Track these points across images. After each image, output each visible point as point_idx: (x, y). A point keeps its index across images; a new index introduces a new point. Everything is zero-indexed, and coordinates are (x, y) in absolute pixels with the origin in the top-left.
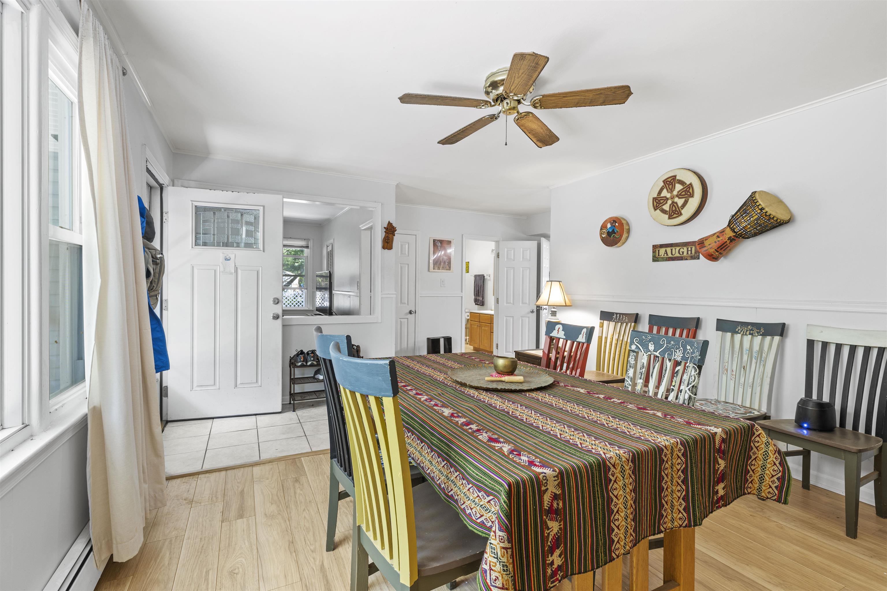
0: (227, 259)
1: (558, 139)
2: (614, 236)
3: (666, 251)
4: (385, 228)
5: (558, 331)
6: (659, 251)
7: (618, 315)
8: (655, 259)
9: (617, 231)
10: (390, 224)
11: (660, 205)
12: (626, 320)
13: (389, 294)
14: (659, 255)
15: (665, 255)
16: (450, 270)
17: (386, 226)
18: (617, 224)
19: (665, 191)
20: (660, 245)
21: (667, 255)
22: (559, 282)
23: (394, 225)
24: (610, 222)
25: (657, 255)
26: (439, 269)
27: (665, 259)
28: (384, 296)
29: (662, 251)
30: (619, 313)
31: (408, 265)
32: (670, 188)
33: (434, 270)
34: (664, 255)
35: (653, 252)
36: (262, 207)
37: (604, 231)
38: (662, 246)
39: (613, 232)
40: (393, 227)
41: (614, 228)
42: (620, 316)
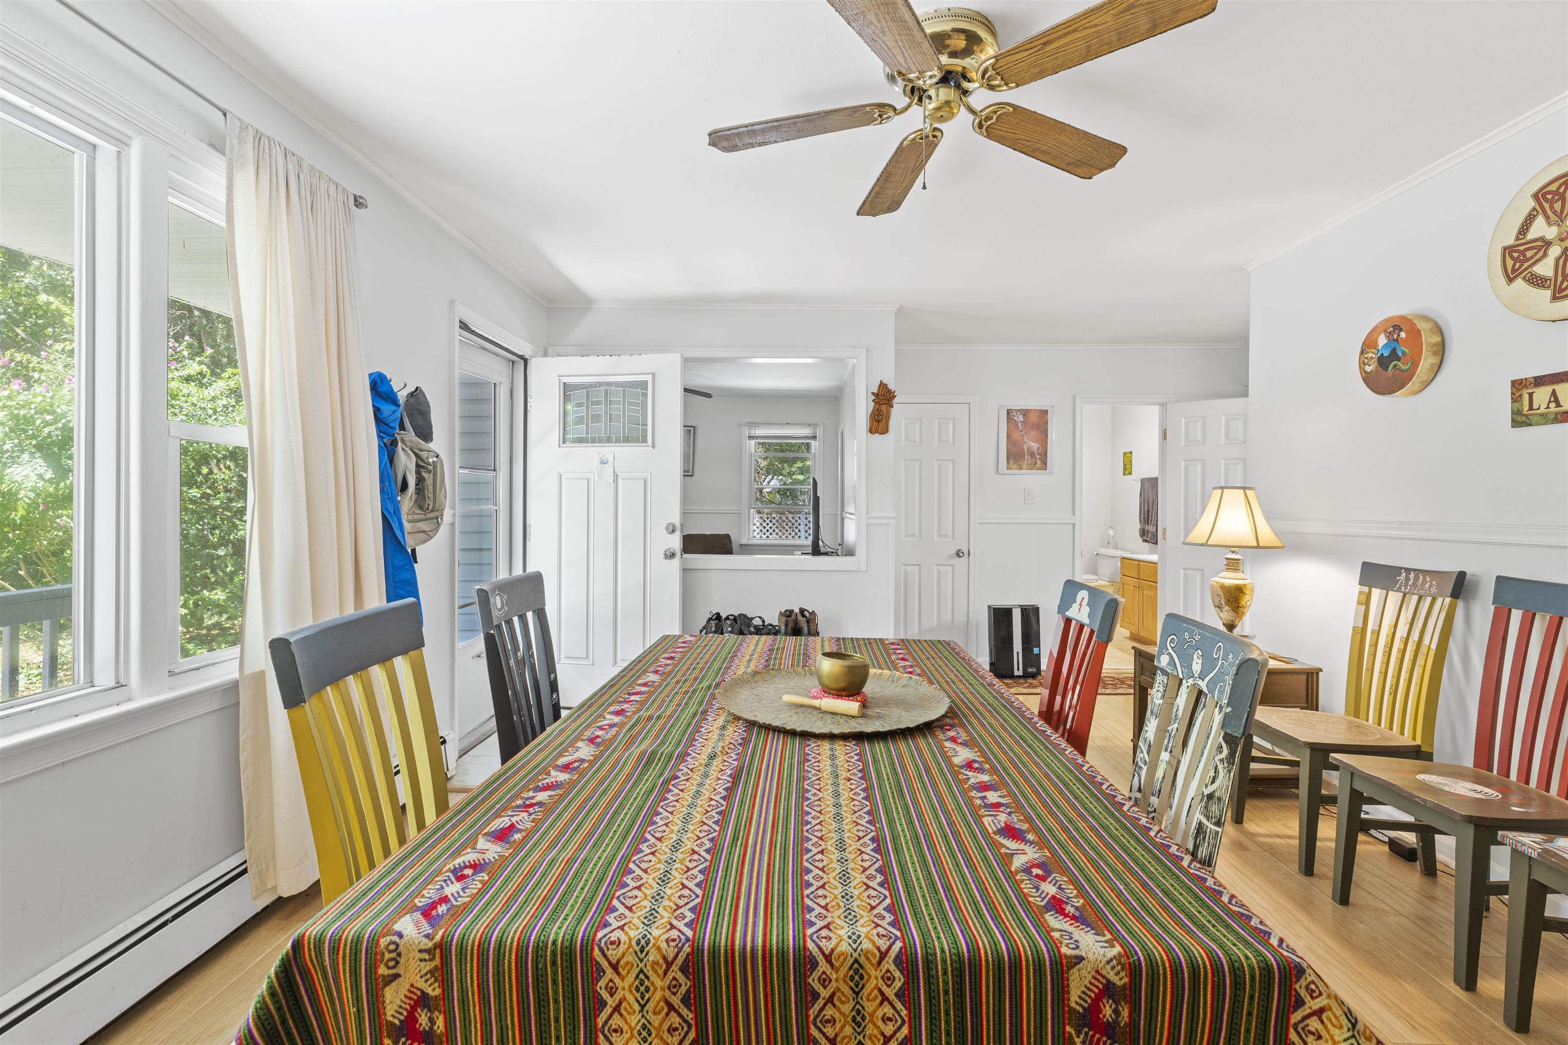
0: (603, 462)
1: (1123, 150)
2: (1395, 366)
3: (1554, 393)
4: (873, 393)
5: (1080, 605)
6: (1531, 395)
7: (1412, 576)
8: (1520, 420)
9: (1404, 353)
10: (883, 386)
11: (1526, 265)
12: (1433, 590)
13: (881, 518)
14: (1531, 408)
15: (1553, 405)
16: (1046, 469)
17: (876, 391)
18: (1403, 335)
19: (1540, 220)
20: (1536, 378)
21: (1558, 405)
22: (1244, 488)
23: (892, 387)
24: (1385, 331)
25: (1526, 408)
26: (1021, 469)
27: (1552, 416)
28: (872, 521)
29: (1542, 395)
30: (1415, 570)
31: (953, 461)
32: (1555, 212)
33: (1009, 471)
34: (1548, 407)
35: (1514, 401)
36: (650, 376)
37: (1370, 355)
38: (1540, 381)
39: (1394, 355)
40: (889, 391)
41: (1394, 344)
42: (1416, 579)
